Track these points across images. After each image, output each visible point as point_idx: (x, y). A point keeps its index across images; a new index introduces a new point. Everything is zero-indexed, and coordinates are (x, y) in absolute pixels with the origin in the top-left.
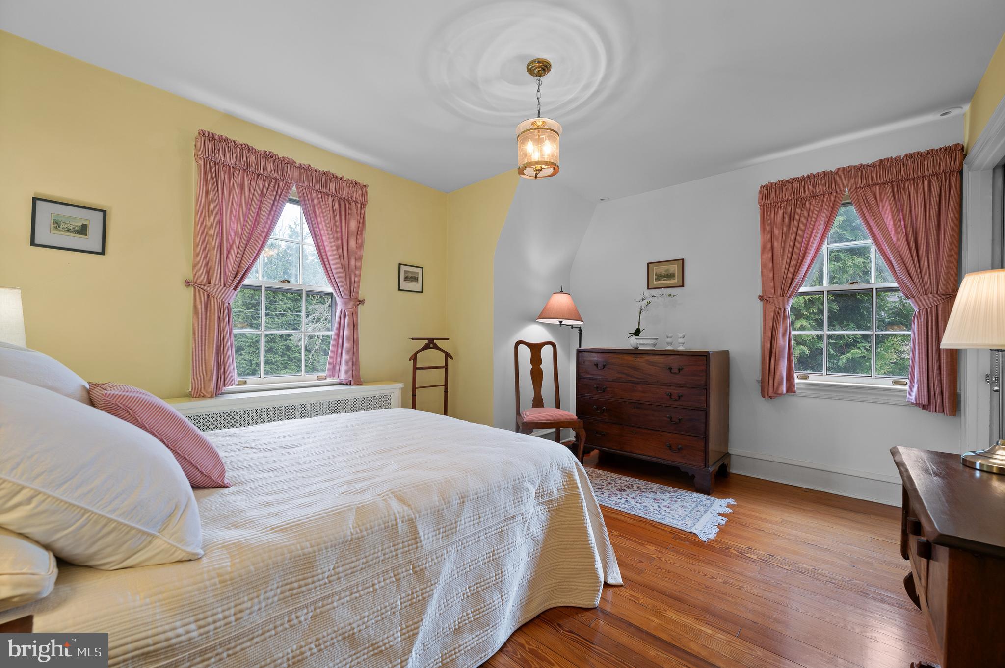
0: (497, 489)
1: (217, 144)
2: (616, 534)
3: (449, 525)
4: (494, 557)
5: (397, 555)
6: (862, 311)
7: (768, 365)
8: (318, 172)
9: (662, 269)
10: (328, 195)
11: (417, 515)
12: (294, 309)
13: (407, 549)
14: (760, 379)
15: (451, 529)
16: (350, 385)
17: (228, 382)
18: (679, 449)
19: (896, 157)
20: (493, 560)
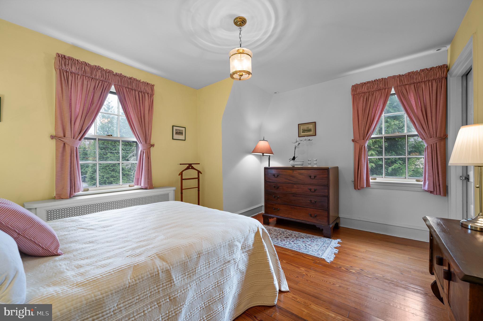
0: (219, 247)
1: (67, 61)
2: (285, 262)
3: (191, 271)
4: (218, 285)
5: (159, 292)
6: (398, 146)
7: (357, 173)
8: (126, 77)
9: (305, 127)
10: (132, 90)
11: (171, 267)
12: (125, 149)
13: (165, 287)
14: (354, 180)
15: (192, 273)
16: (147, 189)
17: (76, 190)
18: (315, 216)
19: (416, 71)
20: (218, 286)
